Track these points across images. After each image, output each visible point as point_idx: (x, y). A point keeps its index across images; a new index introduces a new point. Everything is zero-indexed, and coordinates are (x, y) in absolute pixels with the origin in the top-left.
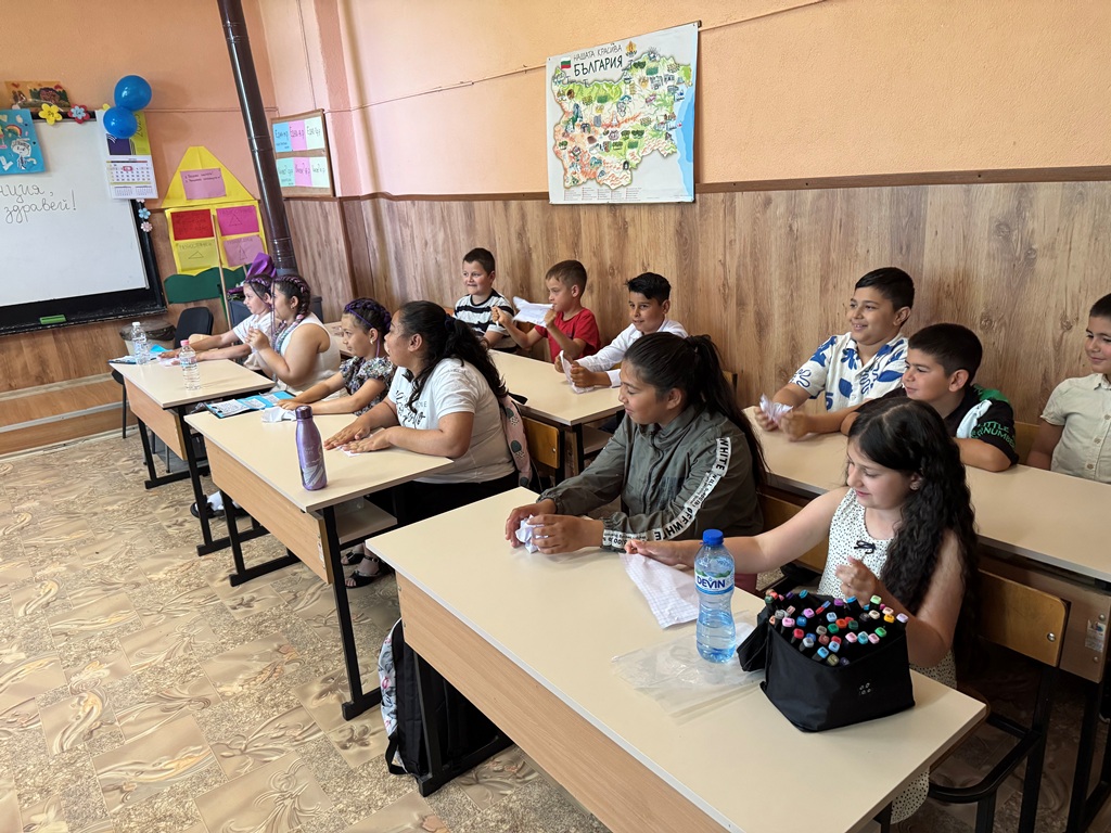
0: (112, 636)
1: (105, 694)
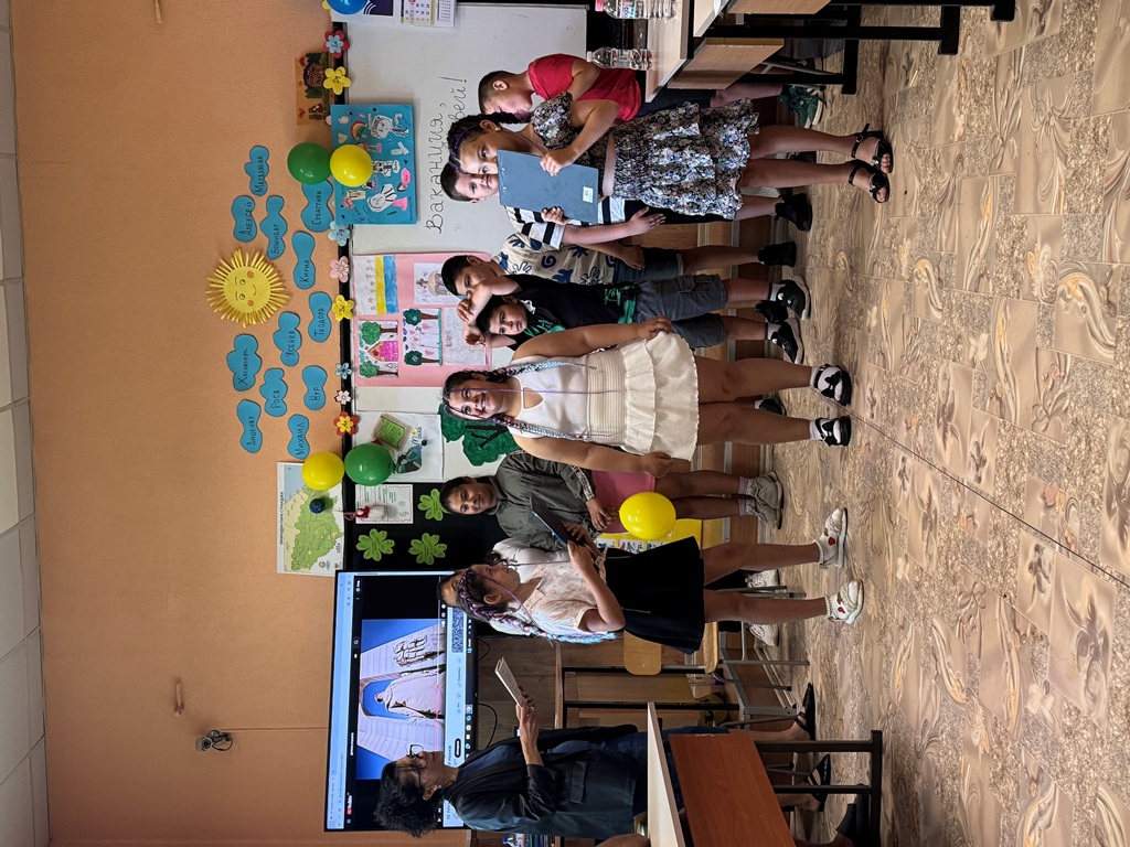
0: (1007, 220)
1: (1072, 263)
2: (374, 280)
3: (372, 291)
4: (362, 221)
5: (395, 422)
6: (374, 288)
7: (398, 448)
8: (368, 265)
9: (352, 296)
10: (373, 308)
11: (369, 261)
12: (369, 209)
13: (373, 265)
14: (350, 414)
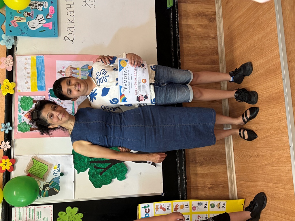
2: (30, 71)
3: (28, 77)
4: (23, 34)
5: (42, 161)
6: (30, 75)
7: (43, 179)
8: (26, 61)
9: (14, 80)
10: (28, 88)
11: (27, 59)
12: (28, 28)
13: (29, 61)
14: (10, 157)
